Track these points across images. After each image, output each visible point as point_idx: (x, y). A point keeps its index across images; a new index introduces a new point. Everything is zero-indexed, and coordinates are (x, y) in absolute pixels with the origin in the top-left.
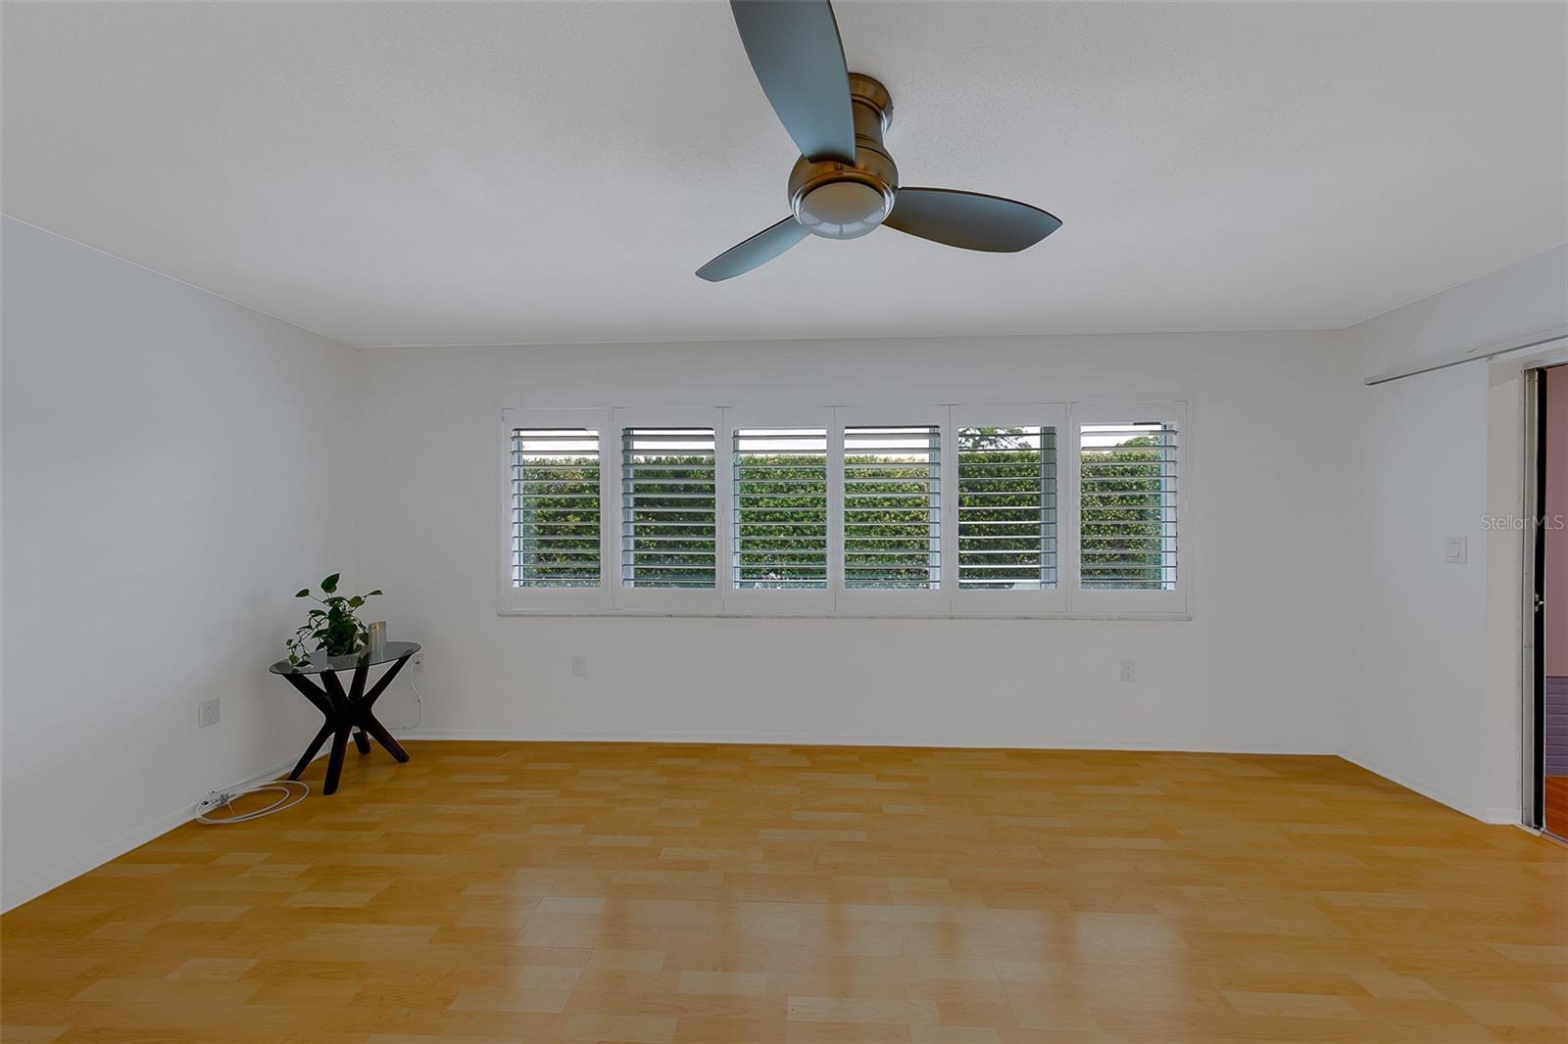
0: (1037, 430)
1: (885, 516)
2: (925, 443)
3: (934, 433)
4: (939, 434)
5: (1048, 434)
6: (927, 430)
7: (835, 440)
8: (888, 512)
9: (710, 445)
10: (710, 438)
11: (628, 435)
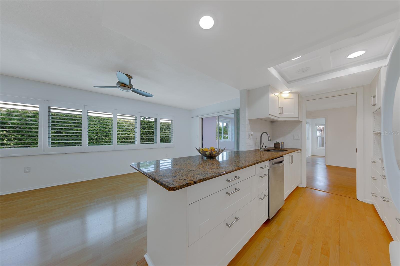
0: (154, 118)
1: (120, 134)
2: (134, 118)
3: (136, 117)
4: (137, 117)
5: (156, 119)
6: (134, 116)
7: (115, 116)
8: (121, 133)
9: (81, 113)
10: (81, 112)
11: (50, 108)
